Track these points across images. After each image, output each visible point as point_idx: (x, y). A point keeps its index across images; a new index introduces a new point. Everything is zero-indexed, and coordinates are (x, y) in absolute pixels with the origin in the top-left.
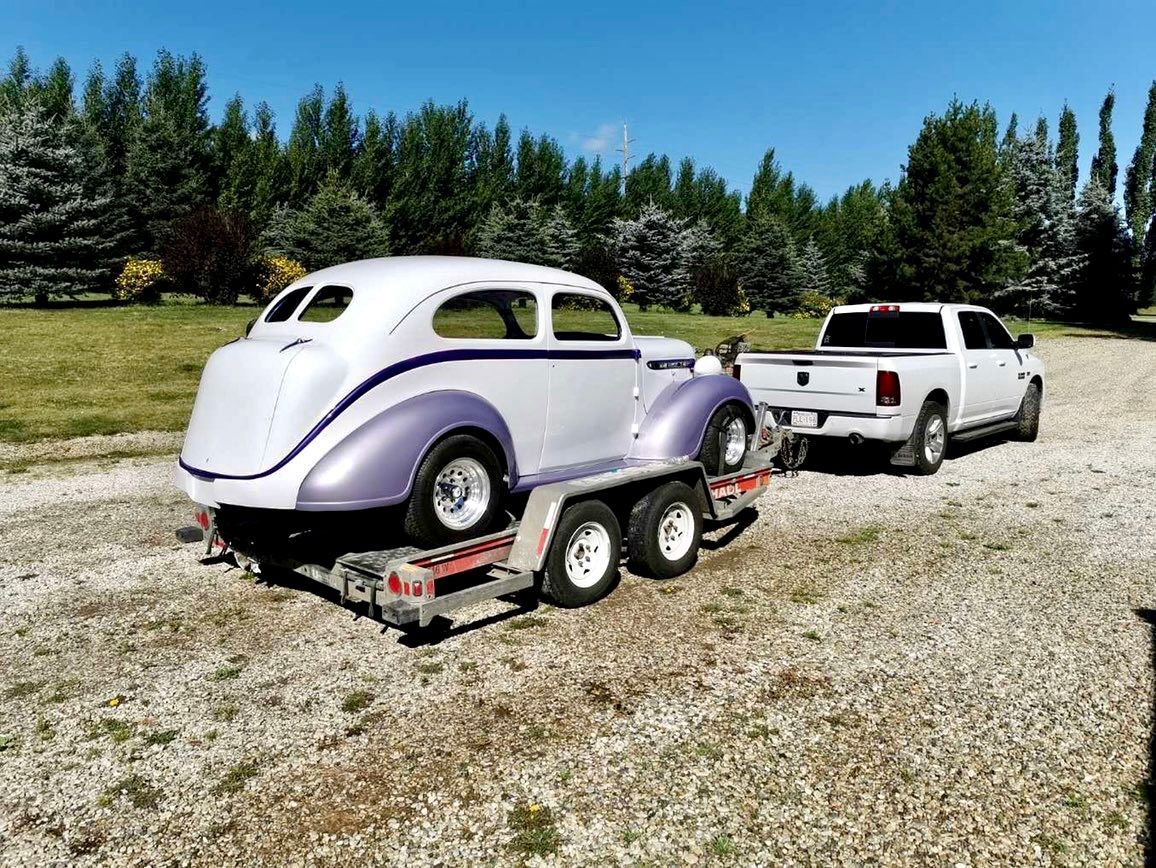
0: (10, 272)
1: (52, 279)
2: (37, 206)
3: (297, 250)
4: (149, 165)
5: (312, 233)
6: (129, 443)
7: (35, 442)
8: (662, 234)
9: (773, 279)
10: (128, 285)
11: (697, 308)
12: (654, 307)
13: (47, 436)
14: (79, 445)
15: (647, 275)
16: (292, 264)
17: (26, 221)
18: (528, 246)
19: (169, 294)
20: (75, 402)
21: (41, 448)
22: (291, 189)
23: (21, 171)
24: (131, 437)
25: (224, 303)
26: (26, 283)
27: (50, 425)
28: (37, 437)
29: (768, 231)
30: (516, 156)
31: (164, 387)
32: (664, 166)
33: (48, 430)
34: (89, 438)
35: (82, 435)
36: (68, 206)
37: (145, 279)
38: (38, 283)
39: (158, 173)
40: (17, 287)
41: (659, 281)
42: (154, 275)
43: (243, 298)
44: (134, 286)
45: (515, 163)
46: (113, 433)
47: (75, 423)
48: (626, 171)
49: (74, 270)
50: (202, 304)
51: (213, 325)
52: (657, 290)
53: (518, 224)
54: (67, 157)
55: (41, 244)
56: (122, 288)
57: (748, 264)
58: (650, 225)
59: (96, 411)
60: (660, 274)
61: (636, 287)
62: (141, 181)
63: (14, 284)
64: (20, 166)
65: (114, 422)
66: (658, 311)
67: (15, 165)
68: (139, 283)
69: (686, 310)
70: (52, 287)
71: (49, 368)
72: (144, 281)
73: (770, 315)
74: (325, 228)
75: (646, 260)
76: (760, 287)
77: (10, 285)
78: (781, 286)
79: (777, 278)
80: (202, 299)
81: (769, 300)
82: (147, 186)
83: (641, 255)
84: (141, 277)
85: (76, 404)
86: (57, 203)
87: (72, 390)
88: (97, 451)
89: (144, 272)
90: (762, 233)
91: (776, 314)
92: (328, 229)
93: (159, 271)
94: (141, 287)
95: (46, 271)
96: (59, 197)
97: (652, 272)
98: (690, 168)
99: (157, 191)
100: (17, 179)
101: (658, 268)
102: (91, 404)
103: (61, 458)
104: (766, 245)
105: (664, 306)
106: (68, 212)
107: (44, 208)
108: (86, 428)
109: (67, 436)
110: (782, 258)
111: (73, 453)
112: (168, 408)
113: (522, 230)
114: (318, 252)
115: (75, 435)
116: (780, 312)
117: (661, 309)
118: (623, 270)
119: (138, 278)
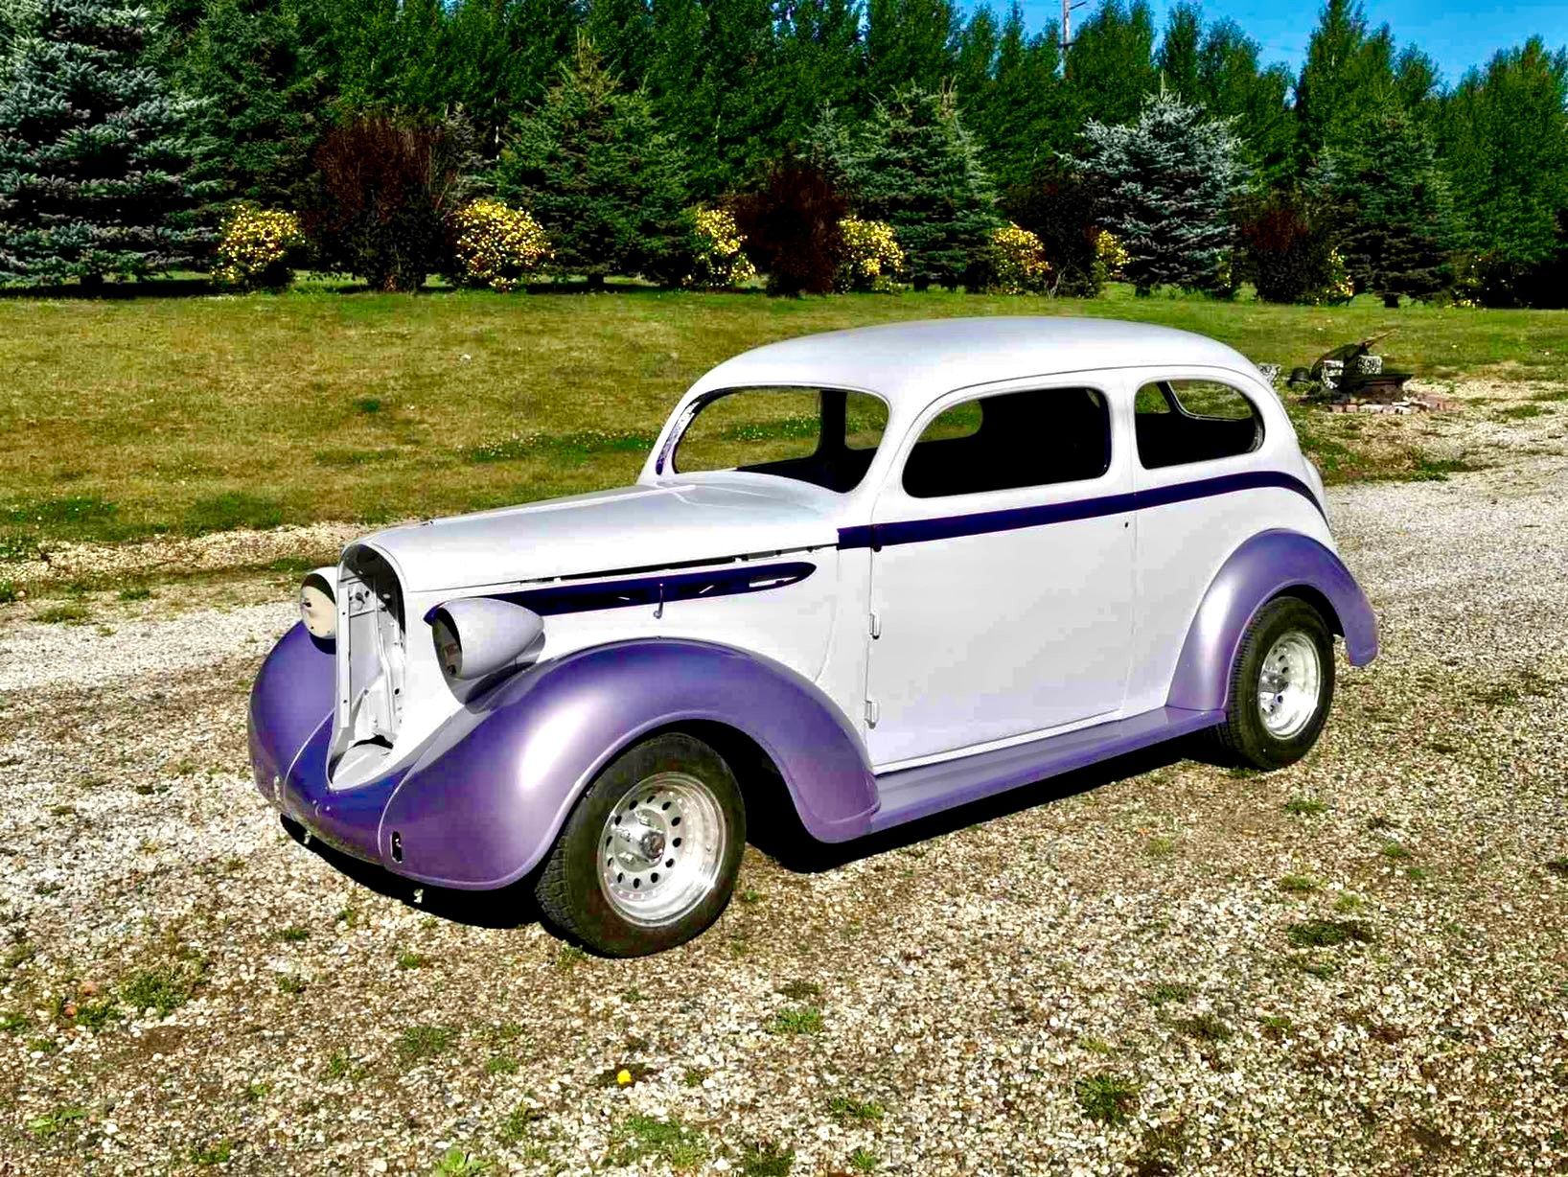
0: (43, 234)
1: (114, 245)
2: (87, 113)
3: (522, 189)
4: (241, 40)
5: (552, 158)
6: (302, 543)
7: (141, 542)
8: (1185, 148)
9: (1399, 232)
10: (241, 256)
11: (1247, 290)
12: (1166, 288)
13: (161, 530)
14: (217, 547)
15: (1153, 227)
16: (517, 215)
17: (67, 142)
18: (936, 174)
19: (307, 274)
20: (192, 467)
21: (154, 553)
22: (466, 82)
23: (57, 50)
24: (302, 532)
25: (402, 286)
26: (70, 252)
27: (159, 509)
28: (142, 533)
29: (1391, 138)
30: (865, 10)
31: (334, 443)
32: (1141, 19)
33: (162, 520)
34: (232, 534)
35: (219, 530)
36: (137, 113)
37: (271, 246)
38: (90, 253)
39: (257, 53)
40: (54, 260)
41: (1177, 240)
42: (285, 238)
43: (432, 280)
44: (251, 260)
45: (863, 21)
46: (271, 525)
47: (202, 507)
48: (1069, 32)
49: (150, 230)
50: (362, 289)
51: (393, 329)
52: (1174, 258)
53: (916, 135)
54: (136, 22)
55: (94, 183)
56: (229, 262)
57: (1350, 207)
58: (1159, 132)
59: (230, 485)
60: (1179, 226)
61: (1132, 251)
62: (226, 67)
63: (51, 256)
64: (56, 40)
65: (267, 506)
66: (1172, 297)
67: (48, 38)
68: (260, 252)
69: (1227, 295)
70: (114, 260)
71: (134, 406)
72: (271, 251)
73: (1391, 303)
74: (572, 149)
75: (1152, 199)
76: (1374, 248)
77: (44, 257)
78: (1417, 244)
79: (1409, 230)
80: (363, 281)
81: (1391, 275)
82: (239, 79)
83: (1145, 190)
84: (264, 243)
85: (195, 472)
86: (117, 107)
87: (182, 446)
88: (250, 558)
89: (268, 234)
90: (1377, 144)
91: (1405, 300)
92: (578, 149)
93: (292, 229)
94: (263, 261)
95: (104, 233)
96: (122, 95)
97: (1164, 223)
98: (1192, 22)
99: (257, 85)
100: (52, 65)
101: (1174, 214)
102: (220, 473)
103: (189, 570)
104: (1389, 166)
105: (1186, 287)
106: (138, 125)
107: (98, 118)
108: (224, 515)
109: (195, 531)
110: (1419, 191)
111: (209, 562)
112: (351, 479)
113: (923, 146)
114: (560, 192)
115: (208, 529)
116: (1412, 296)
117: (1179, 292)
118: (1108, 220)
119: (257, 243)
